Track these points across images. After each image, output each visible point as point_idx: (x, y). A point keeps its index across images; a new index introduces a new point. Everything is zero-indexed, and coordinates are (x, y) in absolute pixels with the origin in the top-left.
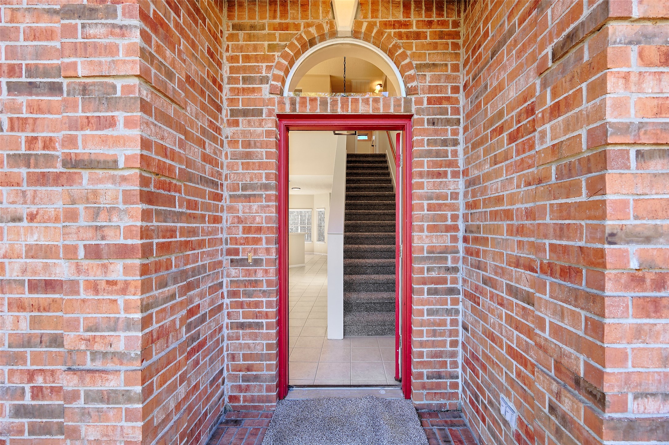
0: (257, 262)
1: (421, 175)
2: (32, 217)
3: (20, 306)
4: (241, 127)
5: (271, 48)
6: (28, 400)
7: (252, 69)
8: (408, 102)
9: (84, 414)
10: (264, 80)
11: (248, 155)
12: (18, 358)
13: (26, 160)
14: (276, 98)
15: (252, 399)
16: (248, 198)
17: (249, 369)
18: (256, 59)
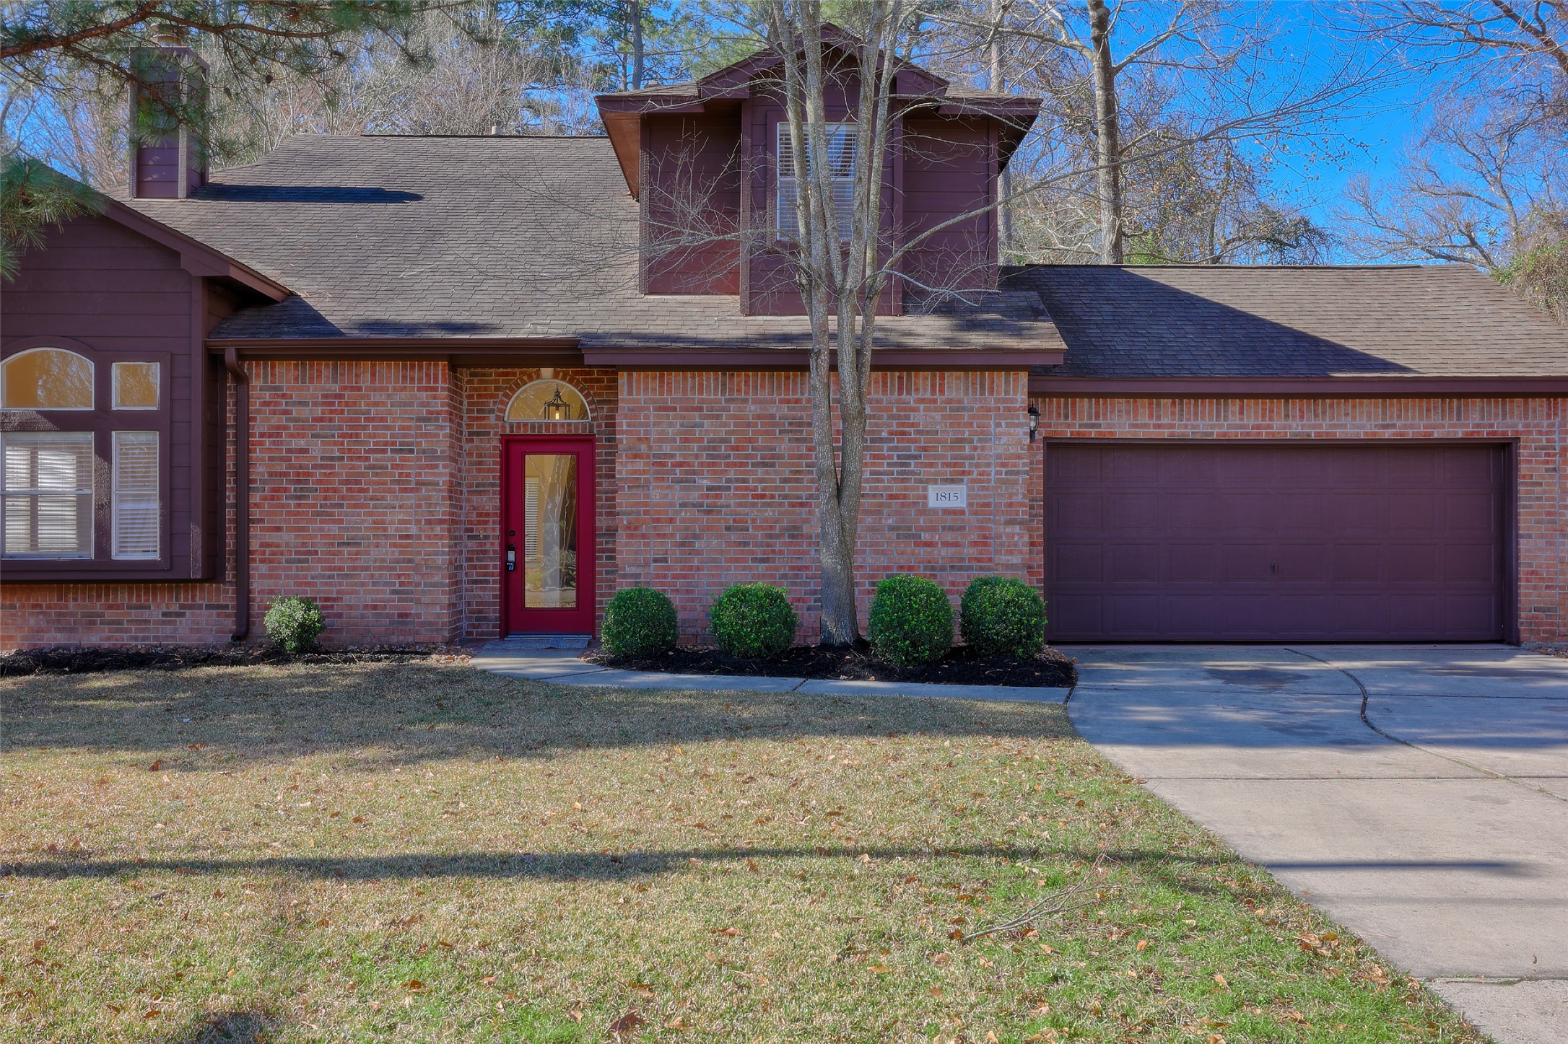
0: (486, 537)
1: (600, 476)
2: (400, 507)
3: (394, 545)
4: (475, 444)
5: (497, 389)
6: (397, 587)
7: (483, 404)
8: (591, 426)
9: (424, 592)
10: (491, 411)
11: (480, 463)
12: (394, 569)
13: (398, 482)
14: (500, 423)
15: (483, 633)
16: (480, 493)
17: (480, 612)
18: (486, 396)
